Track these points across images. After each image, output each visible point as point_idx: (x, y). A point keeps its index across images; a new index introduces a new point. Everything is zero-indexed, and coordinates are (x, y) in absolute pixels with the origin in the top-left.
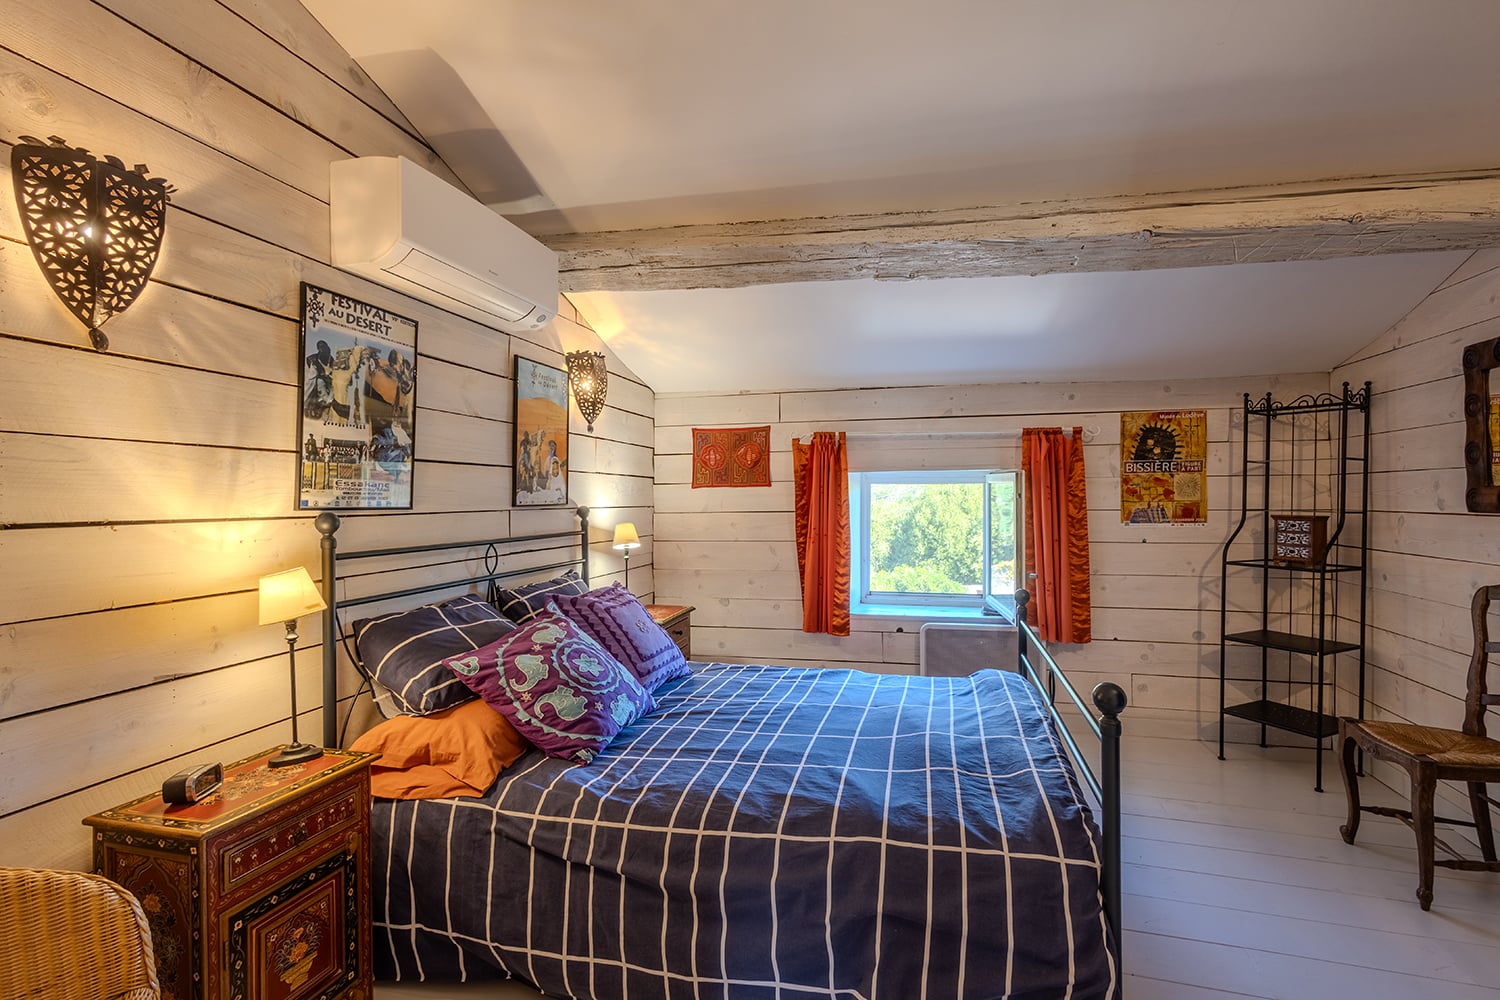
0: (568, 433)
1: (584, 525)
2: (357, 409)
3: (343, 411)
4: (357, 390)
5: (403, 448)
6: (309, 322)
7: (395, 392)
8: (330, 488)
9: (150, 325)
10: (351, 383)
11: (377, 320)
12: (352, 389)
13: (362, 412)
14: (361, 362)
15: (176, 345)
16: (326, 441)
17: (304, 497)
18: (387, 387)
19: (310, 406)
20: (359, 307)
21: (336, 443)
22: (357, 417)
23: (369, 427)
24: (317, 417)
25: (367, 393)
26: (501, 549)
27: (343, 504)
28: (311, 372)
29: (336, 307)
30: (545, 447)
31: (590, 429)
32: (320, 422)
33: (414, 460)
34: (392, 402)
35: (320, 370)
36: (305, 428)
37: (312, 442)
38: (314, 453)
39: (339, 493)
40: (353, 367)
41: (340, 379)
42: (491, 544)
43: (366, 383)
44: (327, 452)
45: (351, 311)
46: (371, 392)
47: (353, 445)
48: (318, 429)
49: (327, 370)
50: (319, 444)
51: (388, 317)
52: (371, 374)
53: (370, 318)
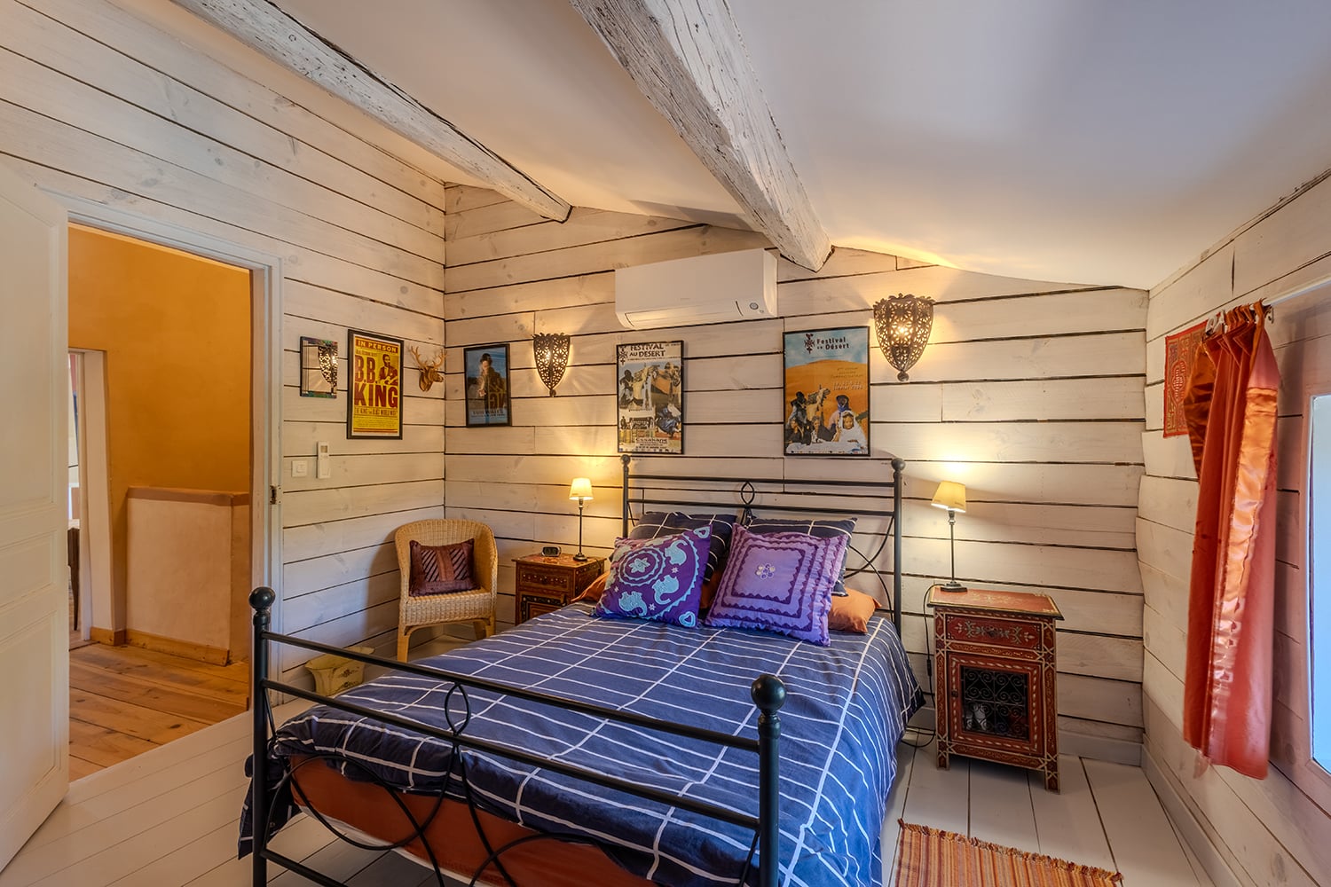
0: (869, 385)
1: (897, 476)
2: (647, 400)
3: (639, 402)
4: (647, 391)
5: (676, 418)
6: (620, 363)
7: (669, 387)
8: (633, 442)
9: (570, 384)
10: (643, 387)
11: (656, 349)
12: (644, 390)
13: (650, 402)
14: (648, 374)
15: (576, 389)
16: (631, 419)
17: (621, 447)
18: (664, 385)
19: (623, 403)
20: (645, 347)
21: (636, 419)
22: (647, 405)
23: (653, 409)
24: (625, 408)
25: (652, 391)
26: (758, 487)
27: (640, 450)
28: (622, 387)
29: (634, 351)
30: (830, 403)
31: (902, 376)
32: (627, 410)
33: (683, 424)
34: (668, 393)
35: (627, 385)
36: (620, 414)
37: (624, 420)
38: (625, 425)
39: (638, 445)
40: (644, 379)
41: (637, 386)
42: (748, 481)
43: (652, 386)
44: (631, 425)
45: (641, 350)
46: (654, 389)
47: (645, 419)
48: (627, 414)
49: (630, 384)
50: (627, 421)
51: (663, 345)
52: (655, 379)
53: (652, 350)
